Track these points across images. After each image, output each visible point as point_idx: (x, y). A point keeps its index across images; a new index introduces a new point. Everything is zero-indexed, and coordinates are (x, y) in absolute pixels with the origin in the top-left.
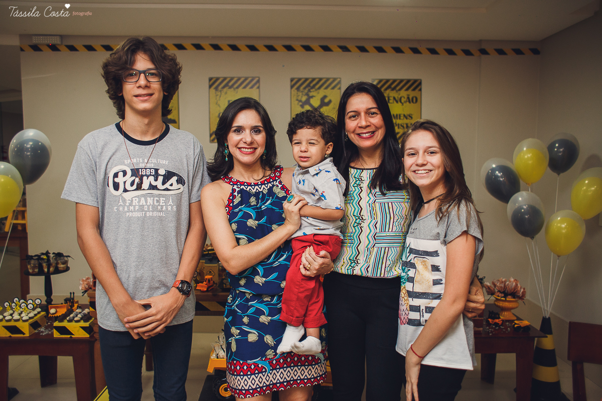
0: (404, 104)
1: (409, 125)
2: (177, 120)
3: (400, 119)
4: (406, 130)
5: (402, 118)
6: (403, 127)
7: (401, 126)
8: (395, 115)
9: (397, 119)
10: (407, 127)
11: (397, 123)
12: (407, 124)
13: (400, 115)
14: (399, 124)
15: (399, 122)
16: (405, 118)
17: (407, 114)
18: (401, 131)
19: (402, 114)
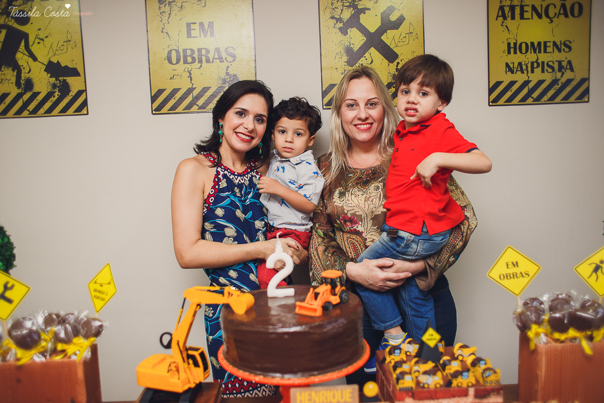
0: (555, 19)
1: (564, 64)
2: (80, 70)
3: (545, 51)
4: (559, 75)
5: (549, 50)
6: (553, 68)
7: (548, 66)
8: (536, 45)
9: (540, 52)
10: (561, 68)
11: (539, 61)
12: (560, 62)
13: (545, 43)
14: (543, 63)
15: (543, 57)
16: (556, 50)
17: (561, 41)
18: (548, 77)
19: (550, 42)
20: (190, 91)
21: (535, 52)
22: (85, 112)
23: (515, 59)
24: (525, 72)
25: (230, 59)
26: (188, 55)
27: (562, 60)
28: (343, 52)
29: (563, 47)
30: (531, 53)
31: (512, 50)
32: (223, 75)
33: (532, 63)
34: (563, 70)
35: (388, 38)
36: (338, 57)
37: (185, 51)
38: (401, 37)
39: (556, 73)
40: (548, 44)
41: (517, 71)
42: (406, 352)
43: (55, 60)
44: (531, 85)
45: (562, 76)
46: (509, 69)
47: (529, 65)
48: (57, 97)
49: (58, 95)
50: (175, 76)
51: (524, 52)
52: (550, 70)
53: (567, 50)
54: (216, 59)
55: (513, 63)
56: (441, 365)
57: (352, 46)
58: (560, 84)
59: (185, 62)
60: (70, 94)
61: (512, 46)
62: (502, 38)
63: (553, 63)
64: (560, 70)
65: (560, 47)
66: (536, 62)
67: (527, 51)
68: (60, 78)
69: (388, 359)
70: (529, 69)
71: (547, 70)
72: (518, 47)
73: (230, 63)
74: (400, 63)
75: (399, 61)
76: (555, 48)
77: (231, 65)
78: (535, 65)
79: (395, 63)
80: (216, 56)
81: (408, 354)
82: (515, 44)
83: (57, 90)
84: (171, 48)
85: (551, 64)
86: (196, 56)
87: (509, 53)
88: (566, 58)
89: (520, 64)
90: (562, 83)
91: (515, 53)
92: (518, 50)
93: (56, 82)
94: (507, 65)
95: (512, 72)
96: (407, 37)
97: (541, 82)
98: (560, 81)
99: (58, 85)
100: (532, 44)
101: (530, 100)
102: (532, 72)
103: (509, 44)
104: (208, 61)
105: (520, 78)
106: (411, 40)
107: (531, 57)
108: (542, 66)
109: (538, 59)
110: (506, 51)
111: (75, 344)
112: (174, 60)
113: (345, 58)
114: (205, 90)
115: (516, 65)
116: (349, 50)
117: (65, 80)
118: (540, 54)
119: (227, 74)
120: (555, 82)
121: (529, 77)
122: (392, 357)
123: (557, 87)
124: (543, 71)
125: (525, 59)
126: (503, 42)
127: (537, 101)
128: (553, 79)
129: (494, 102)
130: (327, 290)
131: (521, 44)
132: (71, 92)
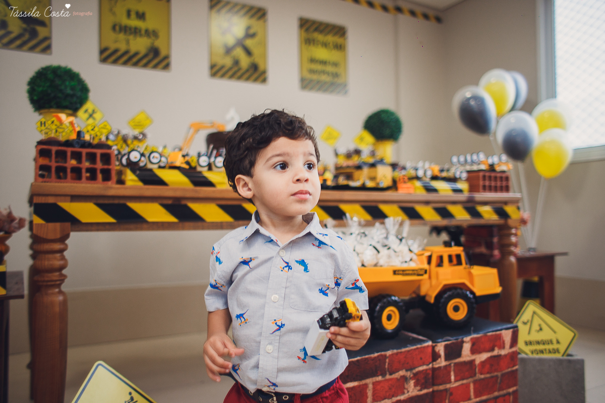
0: (333, 51)
2: (48, 24)
20: (126, 52)
22: (49, 53)
26: (128, 29)
32: (149, 46)
37: (126, 26)
38: (255, 44)
48: (26, 37)
50: (117, 42)
55: (313, 69)
57: (227, 44)
59: (126, 33)
62: (308, 54)
68: (30, 26)
77: (155, 41)
83: (27, 33)
84: (116, 22)
86: (133, 31)
93: (27, 28)
94: (310, 69)
99: (29, 30)
104: (140, 36)
112: (117, 30)
113: (224, 51)
114: (136, 54)
117: (34, 28)
119: (152, 47)
126: (308, 57)
132: (39, 37)
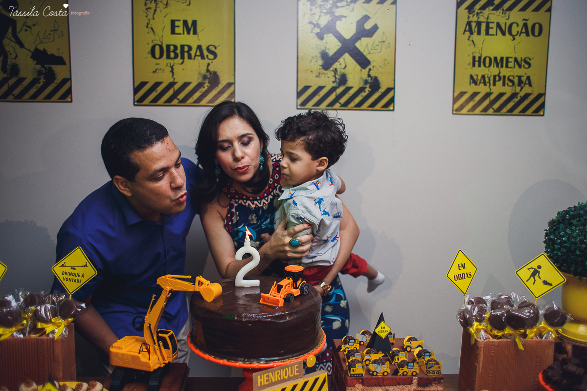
0: (517, 37)
1: (524, 79)
2: (66, 59)
3: (507, 66)
4: (518, 89)
5: (510, 65)
6: (513, 82)
7: (509, 80)
8: (499, 60)
9: (502, 66)
10: (520, 82)
11: (501, 75)
12: (520, 77)
13: (507, 58)
14: (504, 77)
15: (505, 72)
16: (516, 66)
17: (521, 58)
18: (508, 90)
19: (512, 58)
20: (172, 85)
21: (497, 66)
22: (69, 100)
23: (479, 71)
24: (488, 84)
25: (211, 56)
26: (171, 50)
27: (522, 75)
28: (319, 55)
29: (523, 63)
30: (494, 67)
31: (477, 63)
32: (204, 71)
33: (495, 77)
34: (523, 85)
35: (362, 45)
36: (314, 60)
37: (168, 46)
38: (375, 45)
39: (515, 87)
40: (510, 60)
41: (480, 83)
42: (360, 342)
43: (41, 47)
44: (492, 97)
45: (521, 90)
46: (473, 80)
47: (492, 79)
48: (42, 83)
49: (43, 82)
50: (157, 70)
51: (487, 65)
52: (510, 84)
53: (526, 66)
54: (198, 56)
55: (477, 76)
56: (390, 355)
57: (327, 51)
58: (519, 98)
59: (168, 57)
60: (55, 82)
61: (477, 59)
62: (468, 51)
63: (514, 78)
64: (519, 85)
65: (520, 63)
66: (498, 75)
67: (490, 65)
68: (46, 66)
69: (343, 348)
70: (492, 82)
71: (508, 84)
72: (482, 60)
73: (211, 61)
74: (372, 69)
75: (371, 68)
76: (516, 63)
77: (212, 62)
78: (497, 78)
79: (367, 69)
80: (198, 53)
81: (362, 343)
82: (480, 58)
83: (42, 77)
84: (155, 42)
85: (511, 78)
86: (178, 51)
87: (474, 65)
88: (526, 74)
89: (483, 77)
90: (520, 96)
91: (479, 66)
92: (482, 64)
93: (42, 69)
94: (471, 77)
95: (476, 84)
96: (380, 45)
97: (501, 95)
98: (519, 95)
99: (44, 72)
100: (495, 58)
101: (491, 111)
102: (494, 84)
103: (474, 58)
104: (190, 57)
105: (483, 89)
106: (383, 49)
107: (494, 70)
108: (504, 80)
109: (500, 73)
110: (471, 64)
111: (53, 323)
112: (157, 54)
113: (320, 62)
114: (186, 85)
115: (479, 77)
116: (324, 55)
117: (50, 68)
118: (502, 69)
119: (208, 71)
120: (514, 95)
121: (491, 89)
122: (347, 346)
123: (516, 100)
124: (504, 85)
125: (488, 73)
126: (469, 55)
127: (498, 111)
128: (513, 92)
129: (457, 111)
130: (289, 284)
131: (485, 59)
132: (57, 80)
